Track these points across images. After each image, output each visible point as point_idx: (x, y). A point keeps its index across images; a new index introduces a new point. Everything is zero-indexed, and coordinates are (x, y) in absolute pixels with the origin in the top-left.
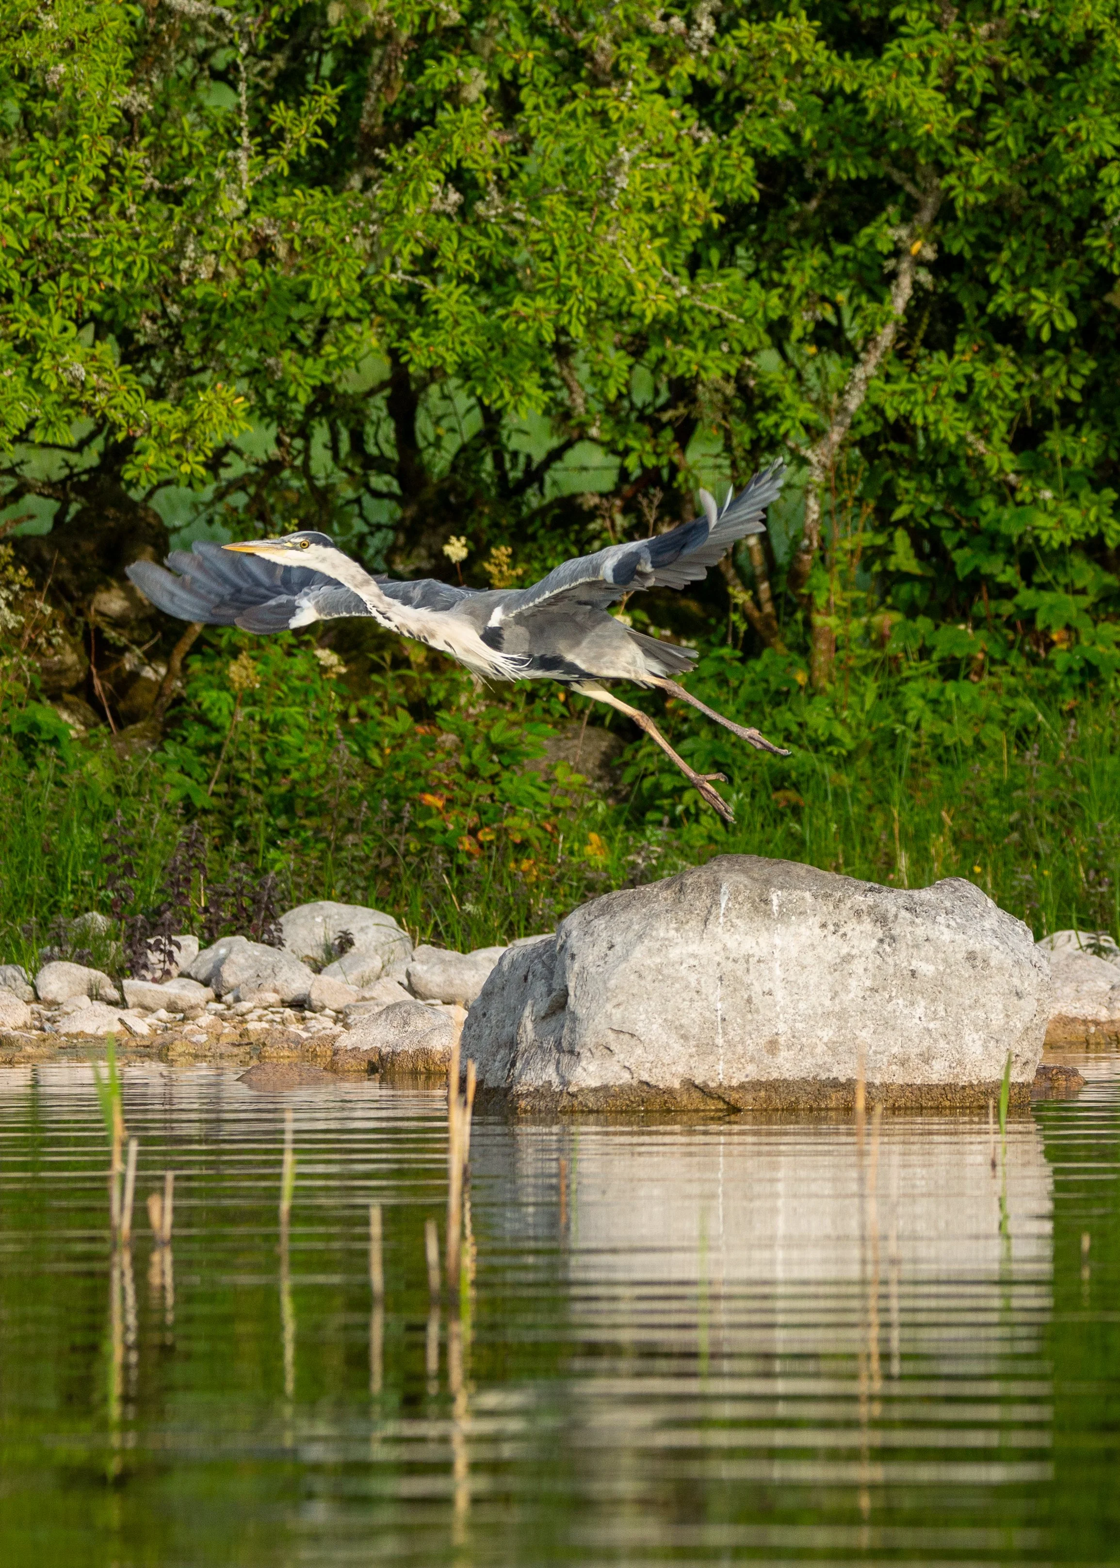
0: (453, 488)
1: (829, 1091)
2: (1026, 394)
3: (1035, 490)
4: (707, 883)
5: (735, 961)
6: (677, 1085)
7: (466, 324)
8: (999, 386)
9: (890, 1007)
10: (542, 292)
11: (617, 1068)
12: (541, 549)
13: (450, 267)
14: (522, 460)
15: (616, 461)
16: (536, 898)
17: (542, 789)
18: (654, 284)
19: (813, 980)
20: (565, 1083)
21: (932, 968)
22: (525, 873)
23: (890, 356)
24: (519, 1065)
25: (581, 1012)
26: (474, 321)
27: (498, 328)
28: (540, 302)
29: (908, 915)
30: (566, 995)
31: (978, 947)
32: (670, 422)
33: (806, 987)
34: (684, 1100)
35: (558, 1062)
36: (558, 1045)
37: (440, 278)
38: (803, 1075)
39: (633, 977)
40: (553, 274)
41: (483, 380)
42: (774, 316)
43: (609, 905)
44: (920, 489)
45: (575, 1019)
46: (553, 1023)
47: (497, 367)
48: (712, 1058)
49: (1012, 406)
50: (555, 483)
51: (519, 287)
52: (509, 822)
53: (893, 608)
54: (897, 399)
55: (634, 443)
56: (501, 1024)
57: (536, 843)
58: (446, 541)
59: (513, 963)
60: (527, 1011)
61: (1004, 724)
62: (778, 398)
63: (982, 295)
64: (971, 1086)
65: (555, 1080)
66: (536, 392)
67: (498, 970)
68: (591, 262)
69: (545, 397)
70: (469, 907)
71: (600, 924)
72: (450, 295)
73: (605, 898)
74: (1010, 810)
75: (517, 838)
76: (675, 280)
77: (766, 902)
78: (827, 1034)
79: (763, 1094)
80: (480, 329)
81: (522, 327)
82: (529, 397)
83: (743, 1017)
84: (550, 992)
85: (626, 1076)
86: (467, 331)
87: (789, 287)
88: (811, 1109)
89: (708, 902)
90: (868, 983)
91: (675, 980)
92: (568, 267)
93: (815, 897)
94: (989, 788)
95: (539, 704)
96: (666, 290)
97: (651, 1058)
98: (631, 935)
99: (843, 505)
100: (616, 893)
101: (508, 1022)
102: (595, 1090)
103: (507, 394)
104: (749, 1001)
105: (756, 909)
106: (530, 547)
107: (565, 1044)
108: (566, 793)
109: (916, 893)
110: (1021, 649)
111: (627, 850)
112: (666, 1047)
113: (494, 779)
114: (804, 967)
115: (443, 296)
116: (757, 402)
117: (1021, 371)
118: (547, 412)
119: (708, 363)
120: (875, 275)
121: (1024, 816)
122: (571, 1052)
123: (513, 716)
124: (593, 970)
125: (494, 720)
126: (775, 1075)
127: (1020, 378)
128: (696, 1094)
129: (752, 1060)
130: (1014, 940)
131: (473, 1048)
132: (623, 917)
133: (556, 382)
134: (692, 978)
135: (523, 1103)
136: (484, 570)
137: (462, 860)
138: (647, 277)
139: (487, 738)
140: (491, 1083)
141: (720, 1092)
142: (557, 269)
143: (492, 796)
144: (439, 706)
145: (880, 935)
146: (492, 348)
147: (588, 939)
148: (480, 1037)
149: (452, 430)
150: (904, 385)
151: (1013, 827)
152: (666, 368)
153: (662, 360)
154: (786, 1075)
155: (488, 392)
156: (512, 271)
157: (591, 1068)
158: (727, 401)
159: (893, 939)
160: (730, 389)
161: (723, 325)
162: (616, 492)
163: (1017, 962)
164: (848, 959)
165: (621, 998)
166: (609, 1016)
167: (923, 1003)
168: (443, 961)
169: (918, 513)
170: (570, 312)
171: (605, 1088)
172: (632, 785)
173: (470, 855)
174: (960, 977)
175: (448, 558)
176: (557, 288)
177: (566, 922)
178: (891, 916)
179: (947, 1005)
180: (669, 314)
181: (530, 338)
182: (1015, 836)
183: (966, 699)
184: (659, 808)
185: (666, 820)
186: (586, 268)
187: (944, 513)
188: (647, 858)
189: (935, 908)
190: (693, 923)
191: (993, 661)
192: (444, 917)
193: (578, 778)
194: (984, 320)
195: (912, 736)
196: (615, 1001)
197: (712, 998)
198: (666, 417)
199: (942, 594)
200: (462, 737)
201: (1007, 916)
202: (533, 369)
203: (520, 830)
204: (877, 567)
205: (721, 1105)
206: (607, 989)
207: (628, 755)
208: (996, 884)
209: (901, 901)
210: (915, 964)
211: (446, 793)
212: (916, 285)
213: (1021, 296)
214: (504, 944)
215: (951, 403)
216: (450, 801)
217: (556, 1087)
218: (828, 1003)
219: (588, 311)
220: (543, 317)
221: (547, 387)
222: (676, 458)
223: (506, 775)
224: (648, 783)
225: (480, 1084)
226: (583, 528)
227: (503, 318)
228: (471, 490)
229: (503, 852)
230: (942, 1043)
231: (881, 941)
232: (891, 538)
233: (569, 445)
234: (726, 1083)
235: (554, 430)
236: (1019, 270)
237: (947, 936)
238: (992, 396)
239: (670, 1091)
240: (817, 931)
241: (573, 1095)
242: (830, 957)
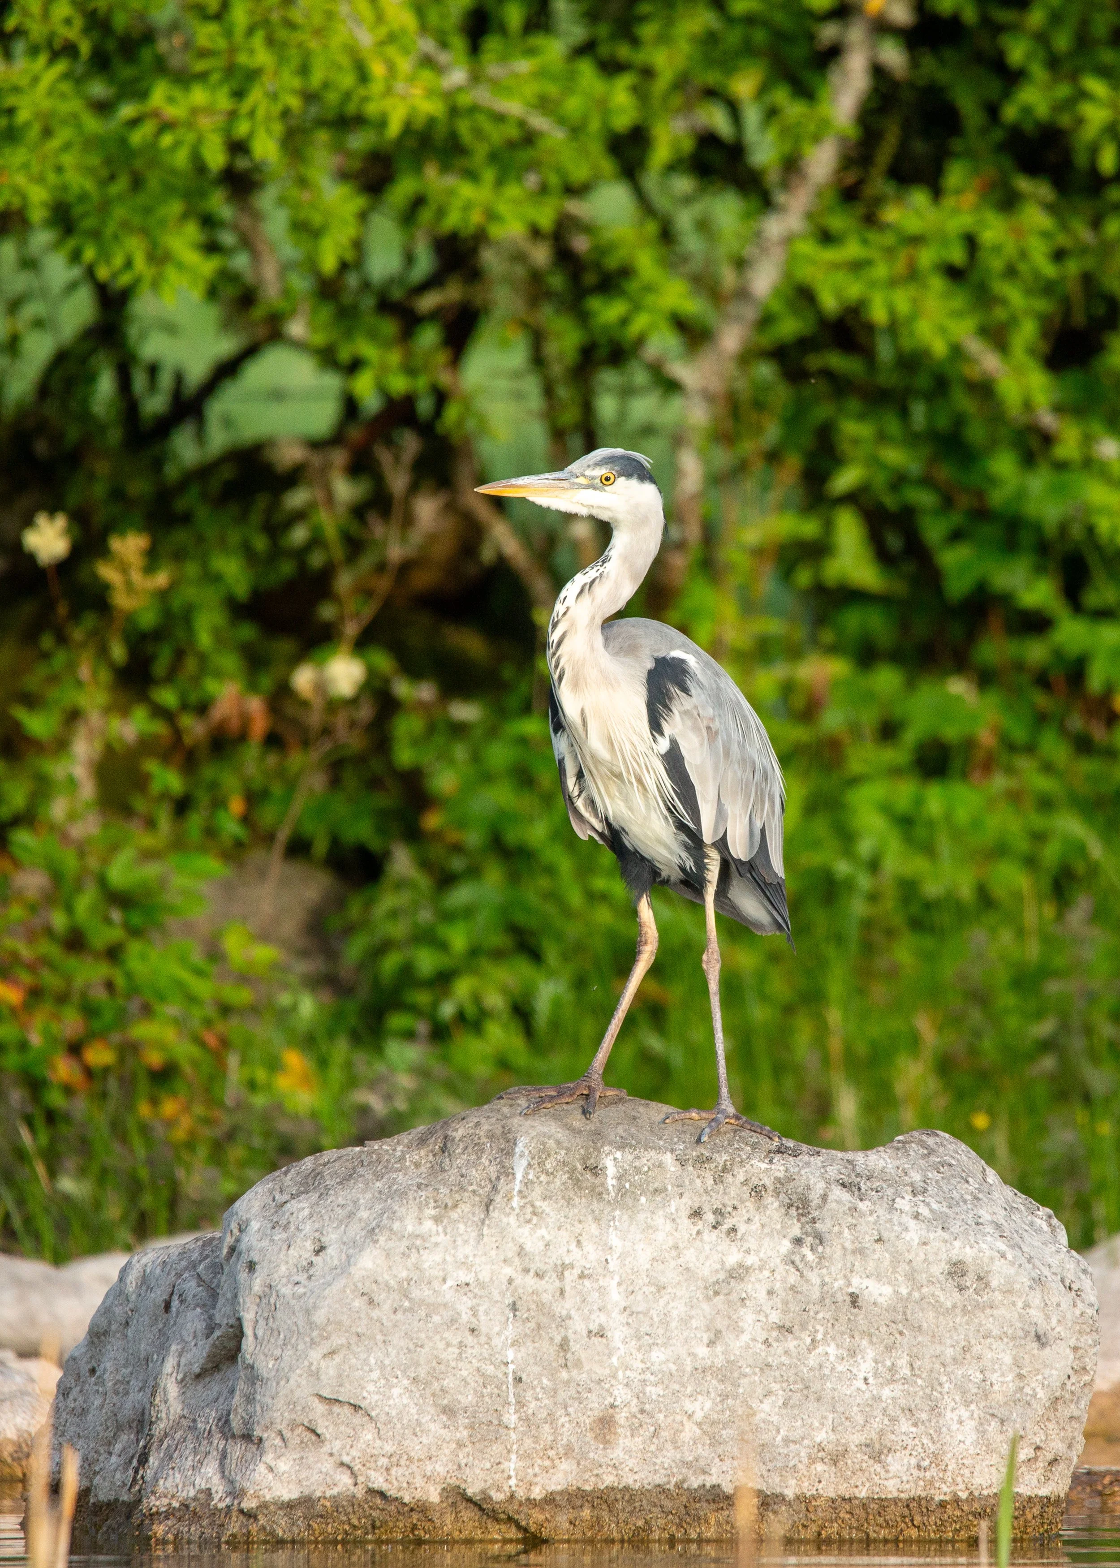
0: (42, 427)
1: (704, 1508)
2: (1073, 267)
3: (1088, 440)
4: (491, 1136)
5: (539, 1275)
6: (434, 1496)
7: (64, 134)
8: (1023, 254)
9: (812, 1360)
10: (202, 77)
11: (328, 1465)
12: (200, 539)
13: (37, 31)
14: (166, 380)
15: (332, 382)
16: (188, 1168)
17: (199, 973)
18: (404, 65)
19: (678, 1309)
20: (237, 1493)
21: (887, 1290)
22: (170, 1123)
23: (830, 197)
24: (153, 1461)
25: (266, 1366)
26: (79, 126)
27: (123, 141)
28: (199, 95)
29: (845, 1196)
30: (239, 1334)
31: (968, 1253)
32: (434, 315)
33: (665, 1321)
34: (448, 1524)
35: (224, 1456)
36: (224, 1422)
37: (19, 47)
38: (659, 1479)
39: (358, 1303)
40: (221, 44)
41: (96, 235)
42: (622, 121)
43: (316, 1174)
44: (882, 438)
45: (254, 1378)
46: (215, 1386)
47: (120, 212)
48: (496, 1448)
49: (1048, 288)
50: (228, 422)
51: (161, 67)
52: (142, 1030)
53: (833, 650)
54: (840, 277)
55: (367, 350)
56: (122, 1388)
57: (187, 1069)
58: (28, 522)
59: (145, 1280)
60: (169, 1365)
61: (1030, 862)
62: (626, 272)
63: (993, 87)
64: (957, 1501)
65: (219, 1488)
66: (191, 257)
67: (117, 1293)
68: (290, 25)
69: (208, 266)
70: (67, 1184)
71: (301, 1208)
72: (35, 80)
73: (308, 1163)
74: (1039, 1015)
75: (155, 1058)
76: (443, 58)
77: (595, 1170)
78: (701, 1407)
79: (586, 1513)
80: (91, 143)
81: (167, 140)
82: (181, 266)
83: (553, 1376)
84: (210, 1329)
85: (344, 1480)
86: (67, 147)
87: (648, 73)
88: (672, 1541)
89: (493, 1170)
90: (775, 1317)
91: (433, 1308)
92: (250, 31)
93: (682, 1162)
94: (1002, 977)
95: (195, 821)
96: (427, 75)
97: (389, 1448)
98: (355, 1230)
99: (741, 468)
100: (329, 1155)
101: (135, 1384)
102: (290, 1506)
103: (140, 263)
104: (564, 1346)
105: (577, 1183)
106: (180, 536)
107: (236, 1424)
108: (243, 978)
109: (859, 1157)
110: (1063, 730)
111: (352, 1082)
112: (417, 1429)
113: (114, 954)
114: (661, 1288)
115: (24, 82)
116: (590, 279)
117: (1064, 226)
118: (212, 293)
119: (503, 208)
120: (798, 52)
121: (1064, 1026)
122: (247, 1437)
123: (147, 840)
124: (286, 1290)
125: (114, 848)
126: (609, 1480)
127: (1062, 240)
128: (468, 1514)
129: (569, 1451)
130: (1032, 1242)
131: (72, 1430)
132: (341, 1197)
133: (228, 238)
134: (464, 1305)
135: (159, 1529)
136: (96, 577)
137: (55, 1099)
138: (391, 51)
139: (102, 881)
140: (103, 1493)
141: (511, 1509)
142: (229, 33)
143: (110, 986)
144: (17, 821)
145: (796, 1230)
146: (112, 178)
147: (279, 1236)
148: (84, 1412)
149: (39, 324)
150: (852, 249)
151: (1046, 1045)
152: (426, 215)
153: (418, 202)
154: (629, 1480)
155: (105, 255)
156: (148, 36)
157: (283, 1466)
158: (536, 277)
159: (820, 1238)
160: (541, 255)
161: (529, 138)
162: (336, 439)
163: (1039, 1281)
164: (738, 1273)
165: (337, 1340)
166: (315, 1375)
167: (870, 1354)
168: (18, 1282)
169: (880, 480)
170: (252, 114)
171: (306, 1502)
172: (361, 966)
173: (68, 1090)
174: (937, 1306)
175: (31, 558)
176: (230, 70)
177: (240, 1205)
178: (815, 1198)
179: (913, 1357)
180: (432, 122)
181: (181, 159)
182: (1048, 1063)
183: (962, 815)
184: (413, 1009)
185: (422, 1028)
186: (282, 34)
187: (927, 482)
188: (388, 1097)
189: (893, 1183)
190: (465, 1208)
191: (1011, 747)
192: (21, 1202)
193: (264, 953)
194: (998, 135)
195: (864, 882)
196: (325, 1348)
197: (497, 1342)
198: (428, 302)
199: (921, 628)
200: (56, 876)
201: (1020, 1200)
202: (185, 216)
203: (161, 1045)
204: (804, 577)
205: (513, 1533)
206: (311, 1325)
207: (355, 910)
208: (1014, 1148)
209: (833, 1171)
210: (857, 1283)
211: (26, 978)
212: (878, 71)
213: (1064, 90)
214: (128, 1248)
215: (937, 283)
216: (35, 994)
217: (220, 1500)
218: (702, 1351)
219: (286, 113)
220: (205, 123)
221: (211, 248)
222: (445, 378)
223: (135, 948)
224: (390, 963)
225: (83, 1495)
226: (275, 503)
227: (134, 122)
228: (73, 434)
229: (128, 1084)
230: (905, 1426)
231: (798, 1241)
232: (828, 526)
233: (250, 352)
234: (521, 1494)
235: (227, 325)
236: (1062, 41)
237: (914, 1232)
238: (1011, 272)
239: (422, 1508)
240: (685, 1222)
241: (250, 1515)
242: (708, 1269)
